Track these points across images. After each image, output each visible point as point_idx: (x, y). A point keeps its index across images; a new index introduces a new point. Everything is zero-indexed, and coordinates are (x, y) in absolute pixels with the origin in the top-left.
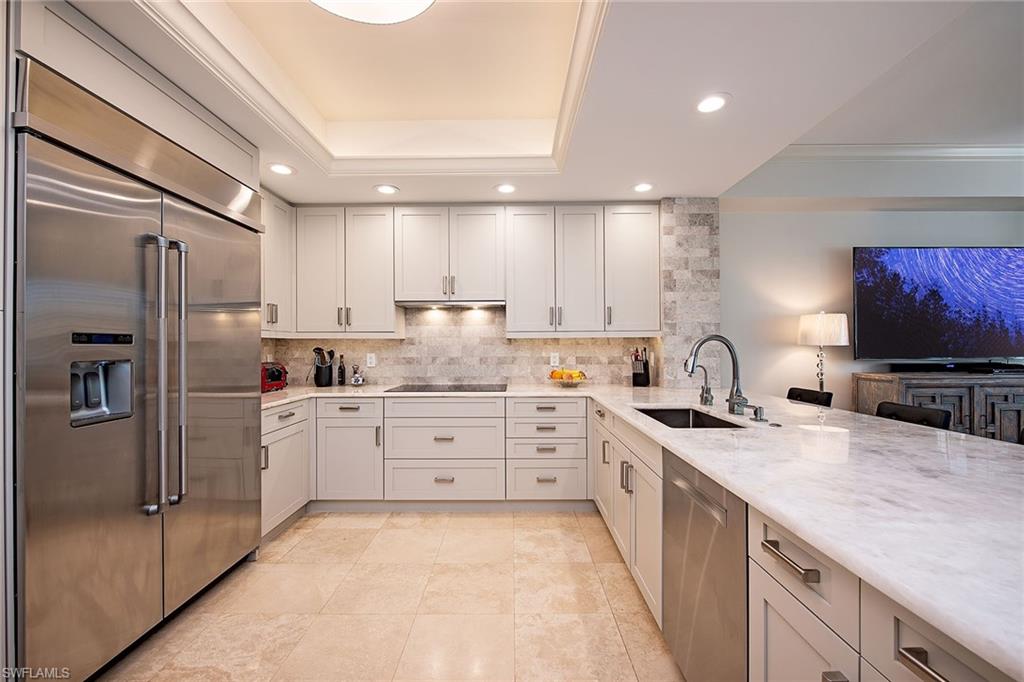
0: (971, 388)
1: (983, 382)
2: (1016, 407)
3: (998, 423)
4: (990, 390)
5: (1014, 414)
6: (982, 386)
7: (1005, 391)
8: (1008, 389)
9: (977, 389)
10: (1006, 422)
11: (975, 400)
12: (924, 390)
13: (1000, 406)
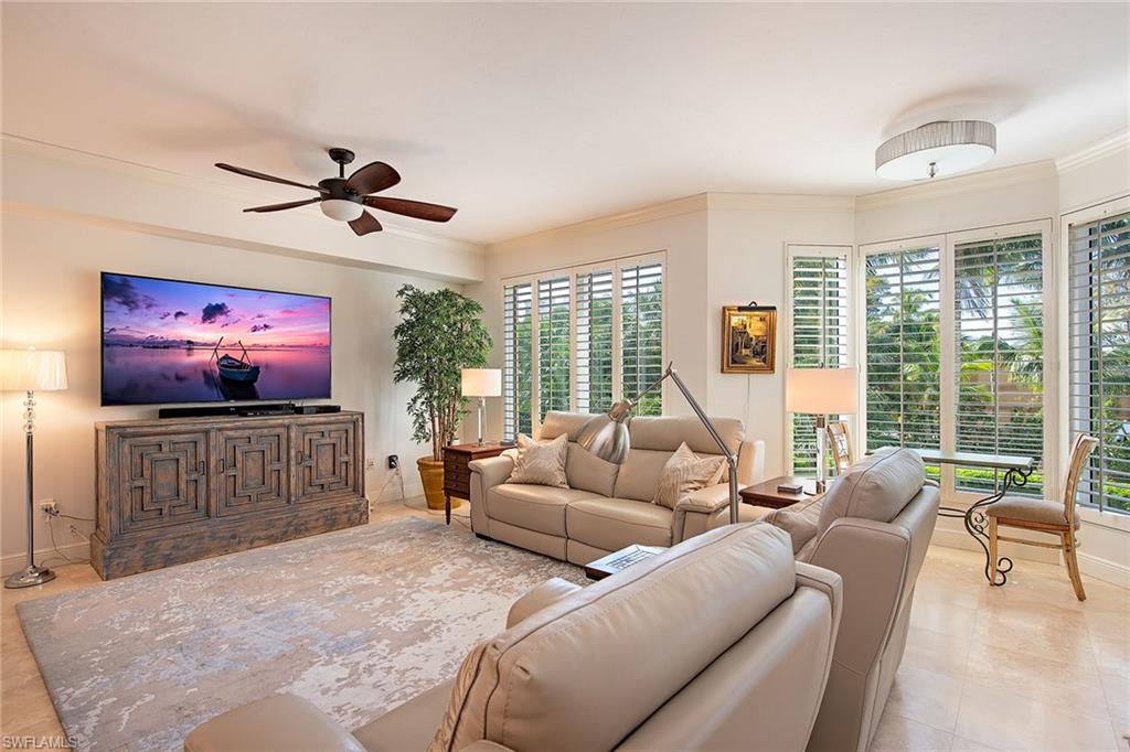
0: (207, 432)
1: (220, 426)
2: (260, 447)
3: (239, 465)
4: (230, 433)
5: (259, 455)
6: (220, 430)
7: (247, 433)
8: (251, 431)
9: (212, 434)
10: (250, 464)
11: (212, 444)
12: (146, 438)
13: (242, 447)
